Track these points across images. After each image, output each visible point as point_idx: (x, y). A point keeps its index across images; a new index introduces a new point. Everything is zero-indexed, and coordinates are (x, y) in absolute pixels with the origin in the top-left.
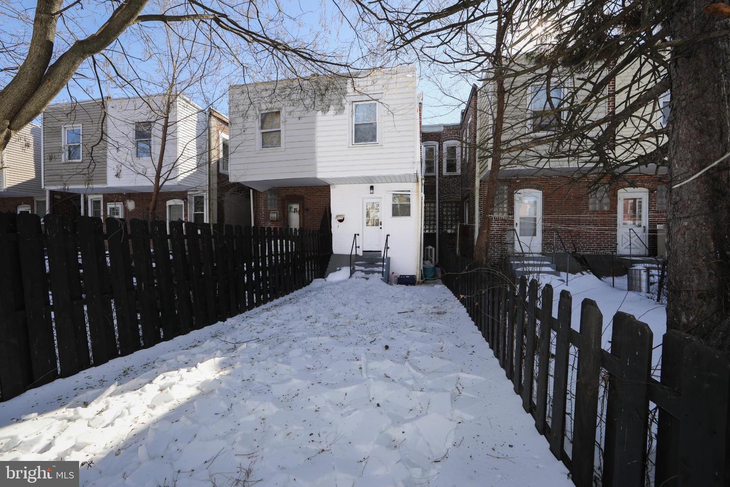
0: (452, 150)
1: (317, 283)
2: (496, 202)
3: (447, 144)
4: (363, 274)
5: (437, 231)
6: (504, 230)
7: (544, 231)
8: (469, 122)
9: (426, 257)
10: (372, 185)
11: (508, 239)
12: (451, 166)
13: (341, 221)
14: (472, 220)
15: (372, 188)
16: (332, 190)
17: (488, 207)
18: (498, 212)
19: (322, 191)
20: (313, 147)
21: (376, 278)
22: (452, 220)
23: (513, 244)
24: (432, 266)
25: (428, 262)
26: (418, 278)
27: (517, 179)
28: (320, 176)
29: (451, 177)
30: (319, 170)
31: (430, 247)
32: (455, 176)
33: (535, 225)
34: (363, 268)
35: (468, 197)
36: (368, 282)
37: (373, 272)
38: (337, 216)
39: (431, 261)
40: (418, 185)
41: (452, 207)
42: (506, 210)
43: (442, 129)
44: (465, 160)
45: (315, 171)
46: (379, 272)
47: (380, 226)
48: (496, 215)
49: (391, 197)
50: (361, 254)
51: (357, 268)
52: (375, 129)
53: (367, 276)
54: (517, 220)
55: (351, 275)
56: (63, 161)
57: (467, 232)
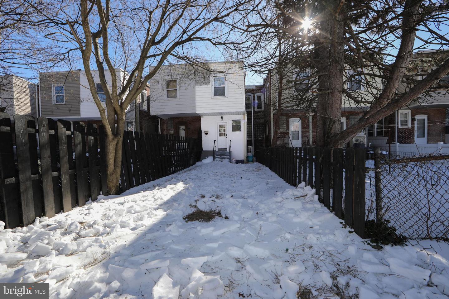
0: (259, 98)
1: (198, 163)
2: (280, 124)
3: (257, 95)
4: (220, 159)
5: (253, 139)
6: (285, 137)
7: (302, 137)
8: (268, 85)
9: (248, 151)
10: (222, 116)
11: (286, 142)
12: (259, 107)
13: (206, 134)
14: (270, 132)
15: (222, 117)
16: (202, 119)
17: (277, 126)
18: (282, 129)
19: (197, 119)
20: (194, 98)
21: (226, 161)
22: (260, 133)
23: (289, 143)
24: (252, 155)
25: (249, 154)
26: (245, 161)
27: (290, 113)
28: (198, 112)
29: (259, 111)
30: (197, 109)
31: (250, 146)
32: (261, 111)
33: (298, 134)
34: (219, 157)
35: (268, 122)
36: (223, 163)
37: (224, 158)
38: (205, 132)
39: (251, 153)
40: (244, 116)
41: (260, 127)
42: (285, 128)
43: (254, 88)
44: (266, 103)
45: (195, 110)
46: (227, 158)
47: (226, 136)
48: (280, 130)
49: (231, 122)
50: (217, 150)
51: (216, 156)
52: (224, 89)
53: (222, 160)
54: (290, 133)
55: (214, 160)
56: (53, 103)
57: (268, 138)
